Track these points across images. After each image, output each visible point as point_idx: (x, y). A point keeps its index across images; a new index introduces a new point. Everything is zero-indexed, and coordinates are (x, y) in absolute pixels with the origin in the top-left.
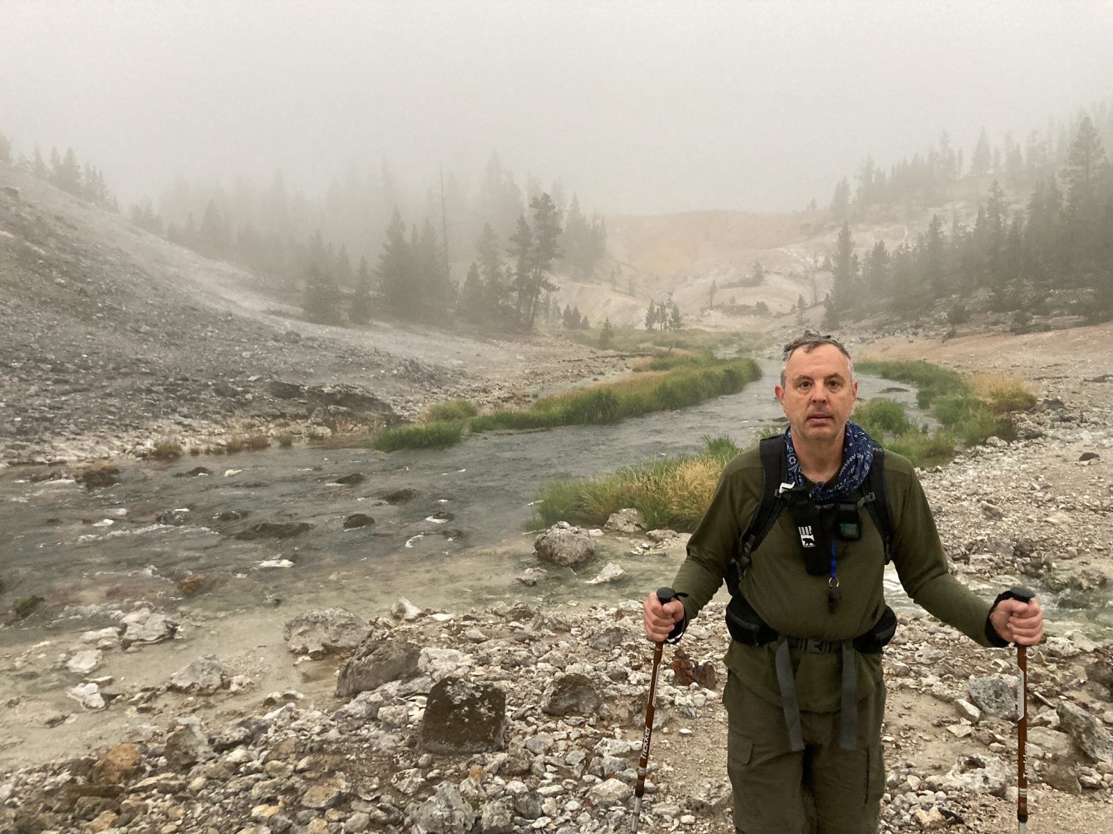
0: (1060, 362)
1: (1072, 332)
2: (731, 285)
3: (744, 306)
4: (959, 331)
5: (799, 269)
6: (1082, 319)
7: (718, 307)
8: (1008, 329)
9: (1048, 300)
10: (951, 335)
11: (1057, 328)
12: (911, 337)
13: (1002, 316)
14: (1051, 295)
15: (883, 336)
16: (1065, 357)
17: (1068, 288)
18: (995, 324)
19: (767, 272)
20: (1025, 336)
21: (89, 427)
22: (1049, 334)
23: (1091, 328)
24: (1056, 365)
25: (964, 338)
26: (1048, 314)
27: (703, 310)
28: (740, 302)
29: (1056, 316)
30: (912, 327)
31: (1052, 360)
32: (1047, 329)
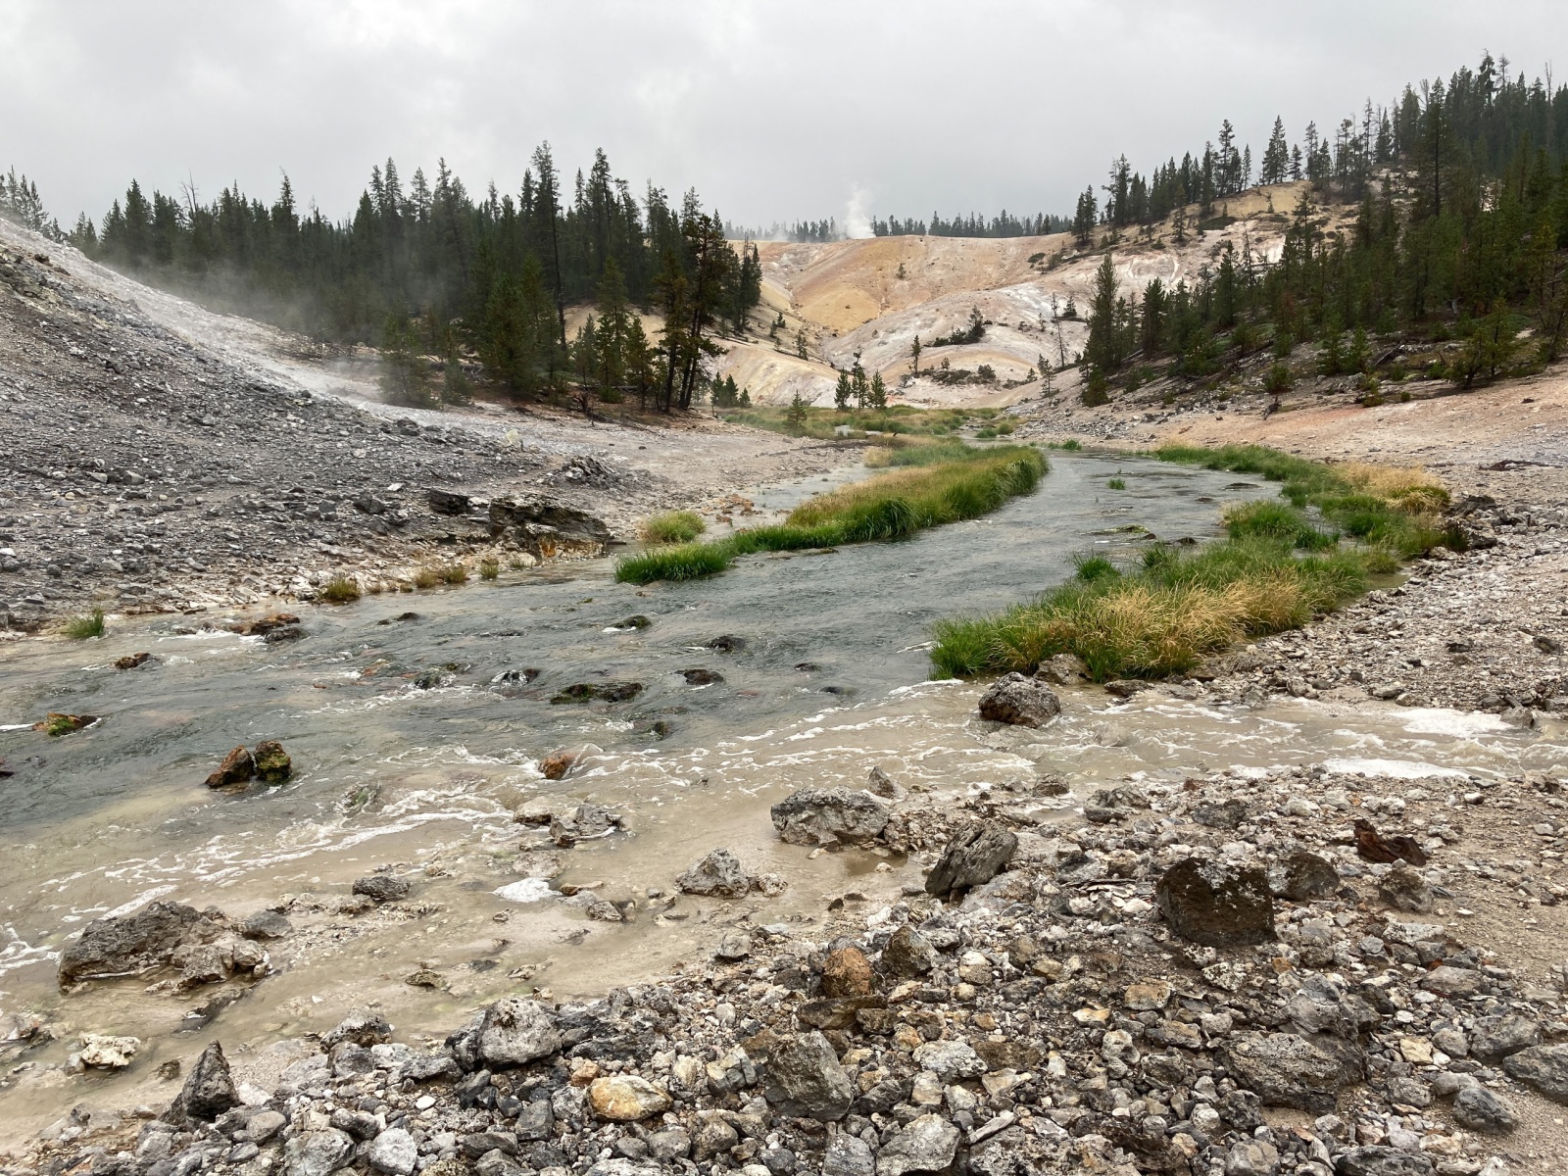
0: (1434, 443)
1: (1440, 402)
2: (940, 343)
3: (961, 371)
4: (1284, 404)
5: (1033, 319)
6: (1449, 385)
7: (926, 373)
8: (1352, 400)
9: (1400, 358)
10: (1275, 409)
11: (1418, 397)
12: (1218, 414)
13: (1340, 382)
14: (1401, 352)
15: (1178, 412)
16: (1438, 436)
17: (1425, 343)
18: (1330, 392)
19: (989, 323)
20: (1377, 409)
21: (211, 560)
22: (1410, 406)
23: (1465, 398)
24: (1429, 448)
25: (1291, 414)
26: (1401, 378)
27: (905, 378)
28: (956, 366)
29: (1411, 380)
30: (1215, 398)
31: (1421, 441)
32: (1405, 398)
